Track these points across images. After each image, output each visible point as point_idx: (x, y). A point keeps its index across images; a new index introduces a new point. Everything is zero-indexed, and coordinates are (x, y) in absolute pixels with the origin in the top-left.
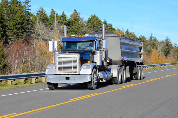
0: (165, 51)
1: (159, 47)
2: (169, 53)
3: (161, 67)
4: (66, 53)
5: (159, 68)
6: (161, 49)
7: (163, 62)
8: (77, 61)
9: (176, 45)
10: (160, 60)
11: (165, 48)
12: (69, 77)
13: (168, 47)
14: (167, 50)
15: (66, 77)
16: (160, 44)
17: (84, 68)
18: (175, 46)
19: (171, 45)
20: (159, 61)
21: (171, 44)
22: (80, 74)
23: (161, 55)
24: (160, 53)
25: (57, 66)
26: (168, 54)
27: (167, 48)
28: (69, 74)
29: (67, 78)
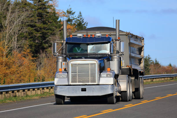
0: (33, 38)
1: (11, 22)
2: (46, 45)
3: (17, 94)
4: (82, 58)
5: (8, 101)
6: (18, 28)
7: (26, 79)
8: (96, 68)
9: (71, 17)
10: (14, 68)
11: (32, 26)
12: (86, 89)
13: (44, 23)
14: (39, 34)
15: (82, 89)
16: (12, 12)
17: (104, 77)
18: (69, 20)
19: (54, 16)
20: (8, 71)
21: (54, 10)
22: (99, 85)
23: (15, 52)
24: (15, 44)
25: (71, 75)
26: (43, 49)
27: (39, 25)
28: (86, 85)
29: (84, 90)
